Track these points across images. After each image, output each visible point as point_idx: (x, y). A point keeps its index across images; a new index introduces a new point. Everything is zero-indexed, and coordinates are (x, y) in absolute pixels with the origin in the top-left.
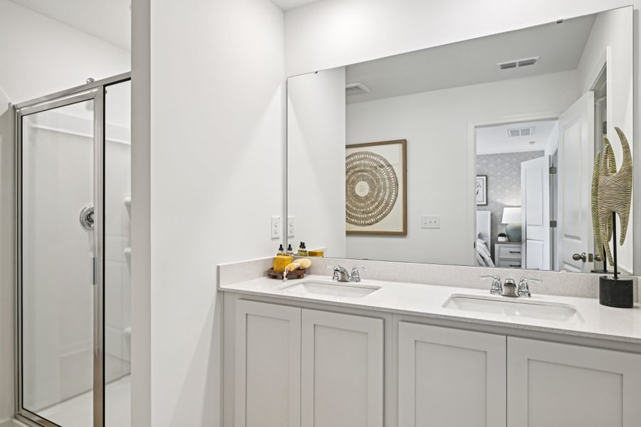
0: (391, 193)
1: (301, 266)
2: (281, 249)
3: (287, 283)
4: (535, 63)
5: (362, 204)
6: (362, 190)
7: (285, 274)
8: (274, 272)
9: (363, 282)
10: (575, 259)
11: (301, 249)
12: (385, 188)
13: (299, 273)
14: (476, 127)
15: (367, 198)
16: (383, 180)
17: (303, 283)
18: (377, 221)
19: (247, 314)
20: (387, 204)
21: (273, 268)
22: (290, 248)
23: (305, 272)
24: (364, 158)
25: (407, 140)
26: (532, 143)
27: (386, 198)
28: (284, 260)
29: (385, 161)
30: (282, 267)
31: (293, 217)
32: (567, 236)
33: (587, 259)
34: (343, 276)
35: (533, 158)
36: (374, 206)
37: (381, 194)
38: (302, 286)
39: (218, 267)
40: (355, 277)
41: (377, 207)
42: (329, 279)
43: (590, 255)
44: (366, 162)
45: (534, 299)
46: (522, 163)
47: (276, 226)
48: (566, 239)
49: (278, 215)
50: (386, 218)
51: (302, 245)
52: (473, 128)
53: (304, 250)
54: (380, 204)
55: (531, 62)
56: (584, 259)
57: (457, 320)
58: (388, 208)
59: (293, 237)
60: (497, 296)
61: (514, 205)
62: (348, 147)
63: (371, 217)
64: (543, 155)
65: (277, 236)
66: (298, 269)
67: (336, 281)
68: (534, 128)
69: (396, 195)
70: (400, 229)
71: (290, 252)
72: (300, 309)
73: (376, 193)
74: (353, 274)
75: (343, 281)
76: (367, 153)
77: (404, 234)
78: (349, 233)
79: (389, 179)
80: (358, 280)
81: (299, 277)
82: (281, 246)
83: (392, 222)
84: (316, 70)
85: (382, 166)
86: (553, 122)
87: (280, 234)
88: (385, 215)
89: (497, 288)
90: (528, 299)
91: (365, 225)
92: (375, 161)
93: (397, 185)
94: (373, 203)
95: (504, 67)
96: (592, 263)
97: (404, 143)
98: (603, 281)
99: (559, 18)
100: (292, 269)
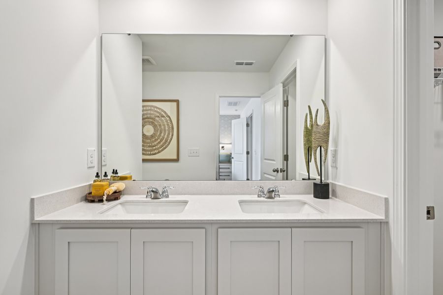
0: (169, 134)
1: (118, 189)
2: (97, 175)
3: (106, 205)
4: (253, 65)
5: (149, 141)
6: (148, 131)
7: (105, 198)
8: (93, 197)
9: (172, 198)
10: (274, 171)
11: (114, 175)
12: (165, 130)
13: (115, 196)
14: (220, 97)
15: (152, 136)
16: (164, 125)
17: (120, 204)
18: (159, 152)
19: (69, 242)
20: (166, 141)
21: (91, 193)
22: (106, 175)
23: (121, 195)
24: (150, 110)
25: (180, 100)
26: (236, 110)
27: (166, 137)
28: (102, 186)
29: (165, 113)
30: (101, 192)
31: (106, 149)
32: (265, 159)
33: (279, 171)
34: (155, 194)
35: (235, 119)
36: (157, 142)
37: (162, 135)
38: (120, 206)
39: (32, 200)
40: (165, 194)
41: (159, 143)
42: (142, 198)
43: (281, 169)
44: (152, 112)
45: (282, 199)
46: (233, 121)
47: (92, 157)
48: (265, 161)
49: (94, 148)
50: (165, 150)
51: (115, 172)
52: (218, 97)
53: (117, 175)
54: (161, 141)
55: (251, 64)
56: (278, 172)
57: (261, 221)
58: (167, 143)
59: (106, 165)
60: (262, 199)
61: (226, 143)
62: (144, 101)
63: (155, 149)
64: (239, 118)
65: (92, 165)
66: (115, 192)
67: (149, 199)
68: (240, 102)
69: (172, 135)
70: (175, 157)
71: (106, 178)
72: (130, 230)
73: (159, 133)
74: (163, 192)
75: (156, 198)
76: (152, 106)
77: (177, 160)
78: (144, 161)
79: (168, 125)
80: (167, 196)
81: (116, 199)
82: (97, 174)
83: (169, 152)
84: (129, 33)
85: (163, 116)
86: (249, 99)
87: (95, 164)
88: (165, 148)
89: (261, 194)
90: (278, 199)
91: (151, 155)
92: (158, 112)
93: (173, 128)
94: (156, 140)
95: (238, 64)
96: (282, 173)
97: (177, 101)
98: (315, 184)
99: (291, 34)
100: (111, 192)
